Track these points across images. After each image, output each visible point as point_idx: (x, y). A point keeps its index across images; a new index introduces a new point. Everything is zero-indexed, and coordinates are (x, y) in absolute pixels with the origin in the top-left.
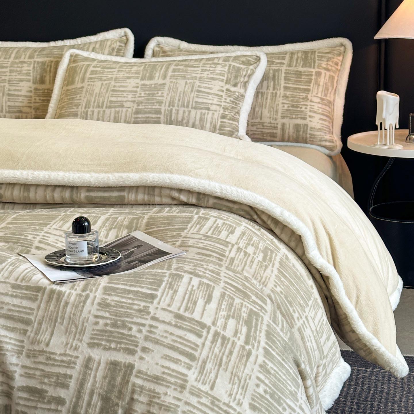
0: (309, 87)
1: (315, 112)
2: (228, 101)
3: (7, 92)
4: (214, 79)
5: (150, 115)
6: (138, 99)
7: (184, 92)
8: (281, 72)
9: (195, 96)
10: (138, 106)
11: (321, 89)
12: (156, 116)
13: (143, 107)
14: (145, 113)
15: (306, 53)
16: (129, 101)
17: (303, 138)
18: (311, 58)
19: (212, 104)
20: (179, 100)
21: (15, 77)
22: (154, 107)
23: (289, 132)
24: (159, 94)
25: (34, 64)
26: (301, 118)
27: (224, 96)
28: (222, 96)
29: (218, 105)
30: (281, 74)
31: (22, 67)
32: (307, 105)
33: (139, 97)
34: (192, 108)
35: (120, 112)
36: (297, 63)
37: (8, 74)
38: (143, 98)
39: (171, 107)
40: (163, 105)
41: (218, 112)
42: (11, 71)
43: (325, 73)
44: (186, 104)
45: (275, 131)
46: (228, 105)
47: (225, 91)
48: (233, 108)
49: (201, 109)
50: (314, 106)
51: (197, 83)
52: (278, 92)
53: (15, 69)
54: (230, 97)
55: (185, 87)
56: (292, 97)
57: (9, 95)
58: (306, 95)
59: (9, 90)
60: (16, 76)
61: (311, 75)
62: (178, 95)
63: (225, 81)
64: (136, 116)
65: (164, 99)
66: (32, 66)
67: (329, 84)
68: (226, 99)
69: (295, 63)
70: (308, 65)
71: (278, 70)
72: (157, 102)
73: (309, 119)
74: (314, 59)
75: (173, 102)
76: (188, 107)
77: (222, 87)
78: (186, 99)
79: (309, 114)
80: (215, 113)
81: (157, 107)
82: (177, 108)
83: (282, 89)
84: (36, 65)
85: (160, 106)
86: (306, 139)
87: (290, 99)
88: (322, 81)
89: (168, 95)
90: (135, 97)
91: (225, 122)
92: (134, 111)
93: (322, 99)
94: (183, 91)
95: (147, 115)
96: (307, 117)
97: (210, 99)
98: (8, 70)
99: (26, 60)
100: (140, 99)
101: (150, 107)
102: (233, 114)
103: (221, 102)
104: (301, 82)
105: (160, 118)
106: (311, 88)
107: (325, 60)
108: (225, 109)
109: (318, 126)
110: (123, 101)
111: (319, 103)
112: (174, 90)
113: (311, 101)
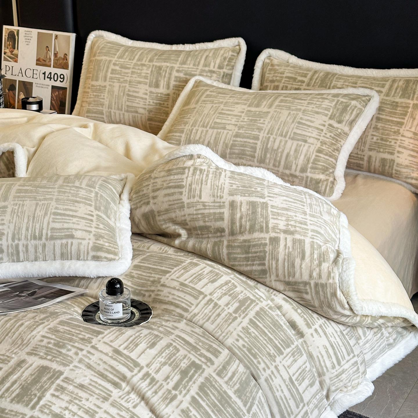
1: (405, 148)
2: (328, 136)
3: (127, 92)
4: (317, 113)
5: (248, 140)
6: (240, 123)
7: (285, 123)
9: (295, 126)
10: (239, 130)
12: (254, 141)
13: (243, 132)
14: (244, 137)
16: (232, 124)
17: (388, 173)
19: (310, 137)
20: (278, 129)
21: (135, 79)
22: (253, 133)
23: (375, 165)
24: (261, 122)
25: (152, 68)
26: (389, 153)
27: (324, 131)
28: (322, 130)
29: (316, 139)
31: (141, 70)
32: (397, 140)
33: (242, 121)
34: (289, 138)
35: (221, 133)
37: (130, 75)
38: (245, 123)
39: (269, 135)
40: (262, 132)
41: (315, 145)
42: (133, 73)
44: (284, 134)
45: (361, 162)
46: (327, 140)
47: (327, 126)
48: (332, 144)
49: (298, 140)
50: (404, 141)
51: (300, 115)
53: (136, 71)
54: (331, 132)
55: (287, 117)
56: (383, 129)
57: (129, 95)
58: (399, 128)
59: (129, 91)
60: (136, 77)
62: (279, 124)
63: (329, 116)
64: (234, 139)
65: (265, 126)
66: (150, 69)
68: (326, 134)
72: (258, 129)
73: (396, 154)
75: (272, 130)
76: (285, 136)
77: (325, 122)
78: (286, 129)
80: (311, 146)
81: (256, 133)
82: (275, 137)
84: (153, 69)
85: (260, 132)
86: (392, 174)
87: (381, 131)
89: (269, 122)
90: (238, 121)
91: (321, 157)
92: (234, 134)
94: (284, 121)
95: (245, 140)
96: (396, 152)
97: (309, 132)
98: (130, 71)
99: (147, 63)
100: (242, 123)
101: (250, 132)
102: (330, 150)
103: (320, 136)
105: (256, 144)
108: (323, 143)
109: (406, 163)
110: (226, 124)
112: (276, 119)
113: (402, 136)
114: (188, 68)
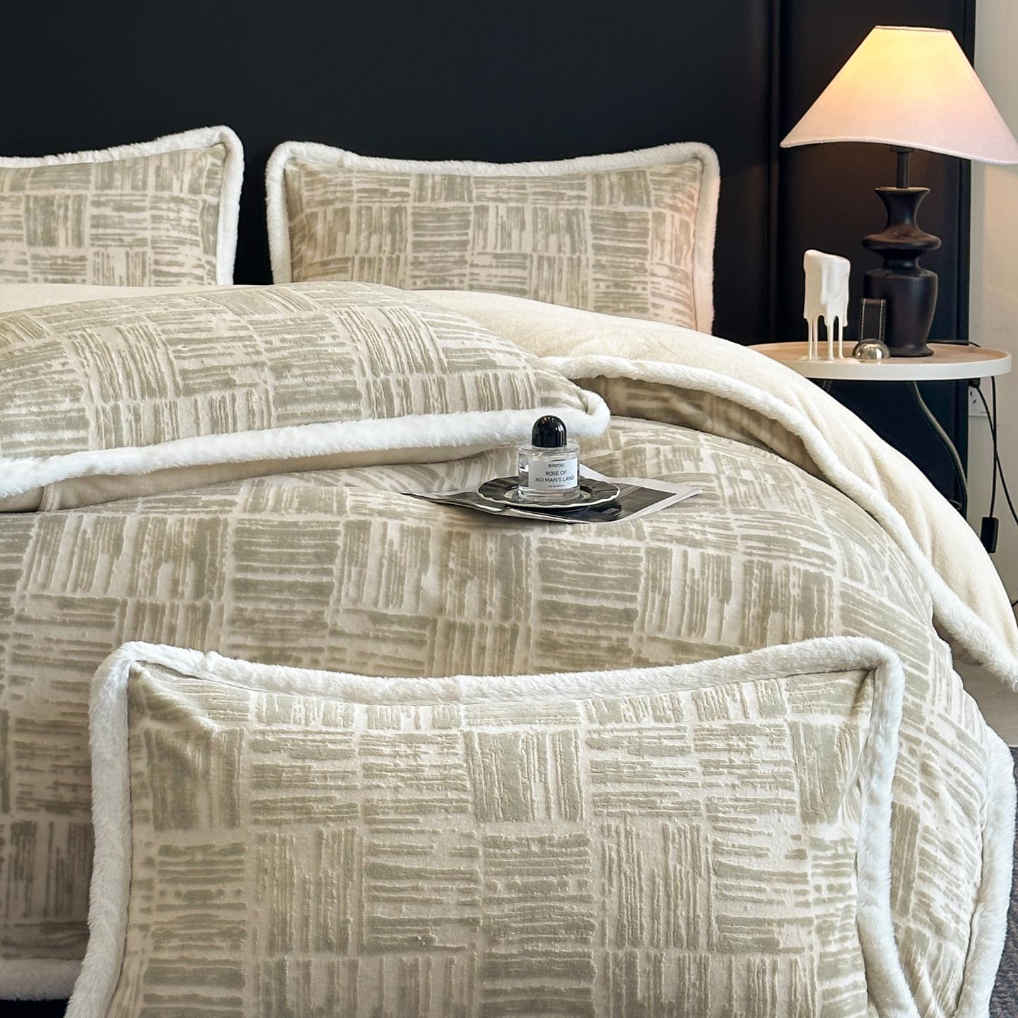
0: (644, 246)
8: (583, 215)
11: (667, 248)
15: (625, 174)
18: (640, 185)
30: (584, 219)
36: (612, 195)
43: (673, 216)
52: (583, 258)
61: (646, 221)
67: (682, 238)
69: (608, 196)
70: (635, 199)
71: (576, 212)
74: (646, 187)
79: (652, 300)
83: (591, 251)
88: (668, 231)
93: (671, 269)
104: (626, 234)
106: (649, 246)
107: (668, 188)
111: (668, 277)
114: (121, 195)
